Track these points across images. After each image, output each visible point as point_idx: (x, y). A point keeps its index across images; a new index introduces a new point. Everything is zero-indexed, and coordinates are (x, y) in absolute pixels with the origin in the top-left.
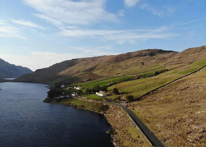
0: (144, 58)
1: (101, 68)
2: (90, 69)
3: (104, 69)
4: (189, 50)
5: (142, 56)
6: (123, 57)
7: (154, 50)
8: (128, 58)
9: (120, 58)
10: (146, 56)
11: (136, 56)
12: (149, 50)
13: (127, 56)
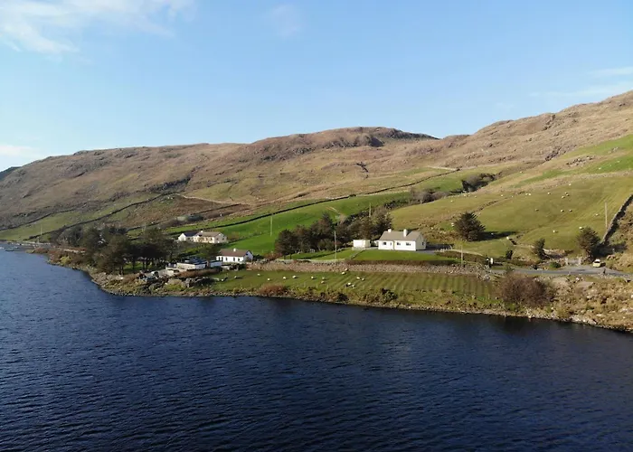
0: (358, 152)
1: (216, 182)
2: (170, 185)
3: (229, 184)
4: (508, 125)
5: (347, 145)
6: (289, 147)
7: (375, 129)
8: (304, 151)
9: (279, 147)
10: (360, 145)
11: (329, 146)
12: (361, 130)
13: (299, 143)
